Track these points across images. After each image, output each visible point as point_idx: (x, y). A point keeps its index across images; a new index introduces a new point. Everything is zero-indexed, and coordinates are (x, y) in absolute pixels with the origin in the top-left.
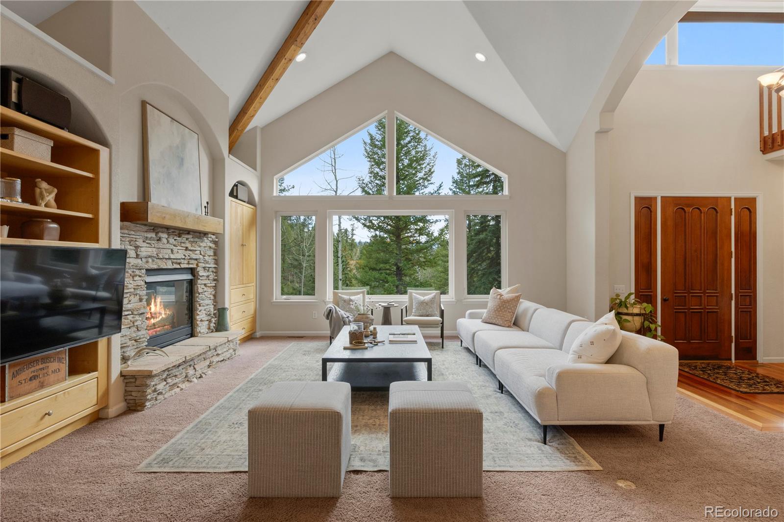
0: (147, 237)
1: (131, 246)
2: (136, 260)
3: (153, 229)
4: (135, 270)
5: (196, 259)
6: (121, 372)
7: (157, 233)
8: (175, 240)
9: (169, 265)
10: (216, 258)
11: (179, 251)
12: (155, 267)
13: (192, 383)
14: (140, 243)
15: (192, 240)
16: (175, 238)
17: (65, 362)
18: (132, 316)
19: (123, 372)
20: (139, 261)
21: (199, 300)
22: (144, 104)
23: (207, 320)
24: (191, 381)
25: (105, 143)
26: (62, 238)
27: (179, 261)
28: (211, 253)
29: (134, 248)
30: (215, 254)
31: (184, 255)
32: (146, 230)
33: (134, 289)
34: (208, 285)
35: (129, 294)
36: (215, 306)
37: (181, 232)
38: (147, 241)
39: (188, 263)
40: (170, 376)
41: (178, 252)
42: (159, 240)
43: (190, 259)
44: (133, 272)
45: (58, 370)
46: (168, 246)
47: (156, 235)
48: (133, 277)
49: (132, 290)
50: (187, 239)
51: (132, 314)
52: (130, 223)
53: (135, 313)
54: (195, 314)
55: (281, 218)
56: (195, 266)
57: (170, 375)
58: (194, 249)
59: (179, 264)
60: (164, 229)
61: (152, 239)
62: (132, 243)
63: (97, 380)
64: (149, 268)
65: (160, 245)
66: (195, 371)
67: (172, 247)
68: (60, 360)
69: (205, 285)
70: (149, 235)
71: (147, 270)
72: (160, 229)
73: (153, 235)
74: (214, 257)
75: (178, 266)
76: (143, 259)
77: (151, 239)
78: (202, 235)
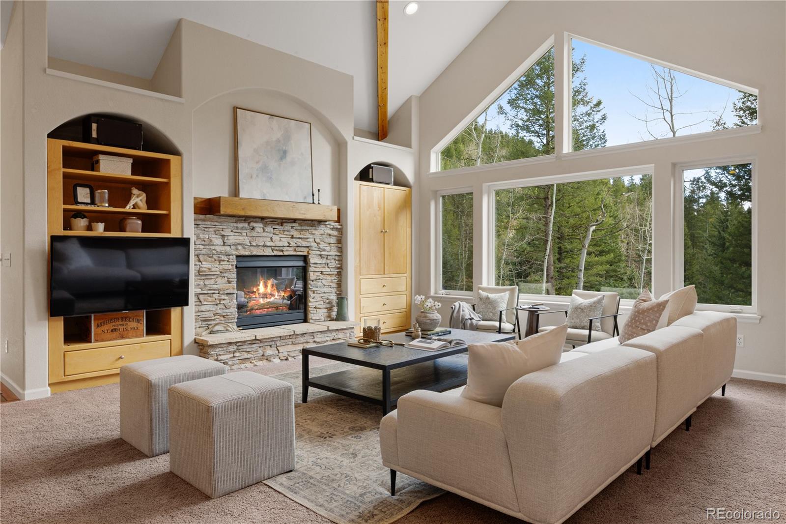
0: (237, 227)
1: (216, 235)
2: (223, 247)
3: (245, 220)
4: (220, 256)
5: (308, 247)
6: (195, 339)
7: (249, 223)
8: (274, 229)
9: (268, 252)
10: (340, 245)
11: (282, 239)
12: (247, 253)
13: (271, 363)
14: (227, 232)
15: (299, 228)
16: (274, 227)
17: (142, 323)
18: (218, 295)
19: (196, 340)
20: (228, 248)
21: (310, 287)
22: (235, 109)
23: (327, 308)
24: (270, 361)
25: (176, 152)
26: (144, 230)
27: (281, 248)
28: (333, 240)
29: (221, 237)
30: (339, 241)
31: (288, 243)
32: (235, 221)
33: (221, 272)
34: (325, 273)
35: (216, 276)
36: (338, 294)
37: (284, 221)
38: (234, 231)
39: (295, 251)
40: (240, 351)
41: (280, 240)
42: (253, 229)
43: (297, 246)
44: (219, 257)
45: (136, 329)
46: (265, 234)
47: (249, 225)
48: (220, 261)
49: (219, 273)
50: (292, 227)
51: (219, 293)
52: (212, 216)
53: (221, 292)
54: (308, 301)
55: (441, 198)
56: (305, 253)
57: (240, 349)
58: (305, 237)
59: (283, 251)
60: (257, 219)
61: (244, 228)
62: (216, 233)
63: (171, 341)
64: (239, 254)
65: (254, 234)
66: (279, 352)
67: (271, 235)
68: (138, 321)
69: (322, 273)
70: (240, 225)
71: (237, 256)
72: (252, 220)
73: (246, 225)
74: (336, 245)
75: (281, 254)
76: (231, 246)
77: (242, 228)
78: (316, 223)
